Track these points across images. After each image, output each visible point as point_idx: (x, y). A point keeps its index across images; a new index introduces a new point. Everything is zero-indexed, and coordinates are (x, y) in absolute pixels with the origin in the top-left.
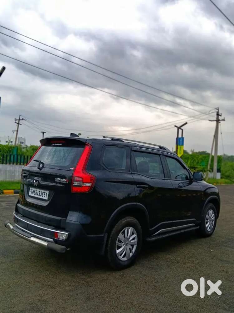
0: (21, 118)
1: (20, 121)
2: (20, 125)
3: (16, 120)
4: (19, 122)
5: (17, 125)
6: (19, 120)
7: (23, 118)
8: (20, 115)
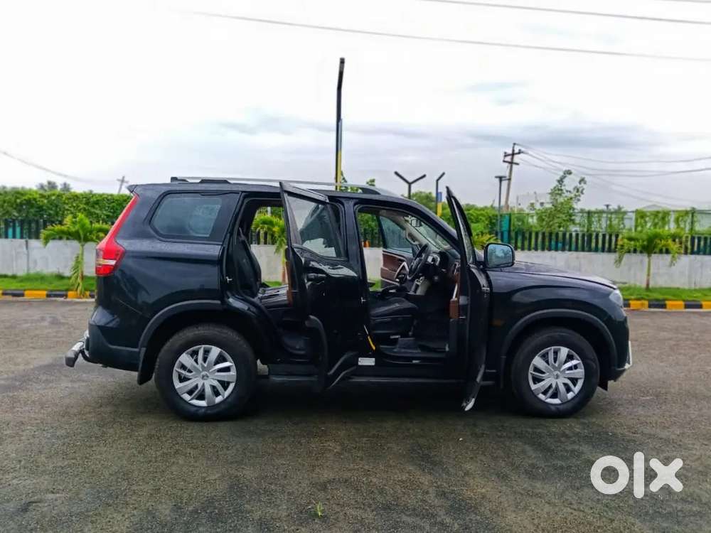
0: (516, 151)
1: (516, 157)
2: (514, 166)
3: (506, 155)
4: (512, 159)
5: (509, 165)
6: (513, 154)
7: (520, 150)
8: (515, 144)
